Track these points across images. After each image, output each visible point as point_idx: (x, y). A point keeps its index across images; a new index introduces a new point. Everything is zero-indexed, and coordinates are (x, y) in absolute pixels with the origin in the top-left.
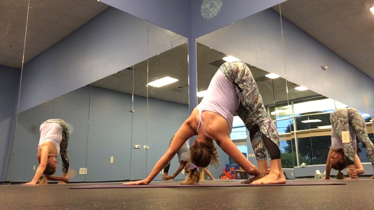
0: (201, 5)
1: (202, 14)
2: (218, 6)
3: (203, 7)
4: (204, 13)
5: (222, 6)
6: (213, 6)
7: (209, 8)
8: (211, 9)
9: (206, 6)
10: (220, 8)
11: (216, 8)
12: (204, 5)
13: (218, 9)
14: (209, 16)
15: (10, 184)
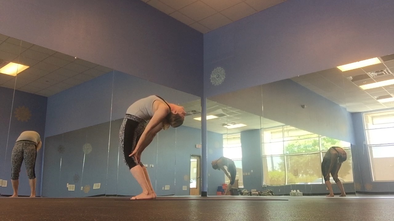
0: (211, 74)
1: (211, 81)
2: (222, 78)
3: (212, 76)
4: (213, 81)
5: (225, 78)
6: (219, 76)
7: (216, 78)
8: (217, 79)
9: (214, 76)
10: (224, 80)
11: (220, 79)
12: (213, 75)
13: (222, 80)
14: (216, 83)
15: (105, 197)
